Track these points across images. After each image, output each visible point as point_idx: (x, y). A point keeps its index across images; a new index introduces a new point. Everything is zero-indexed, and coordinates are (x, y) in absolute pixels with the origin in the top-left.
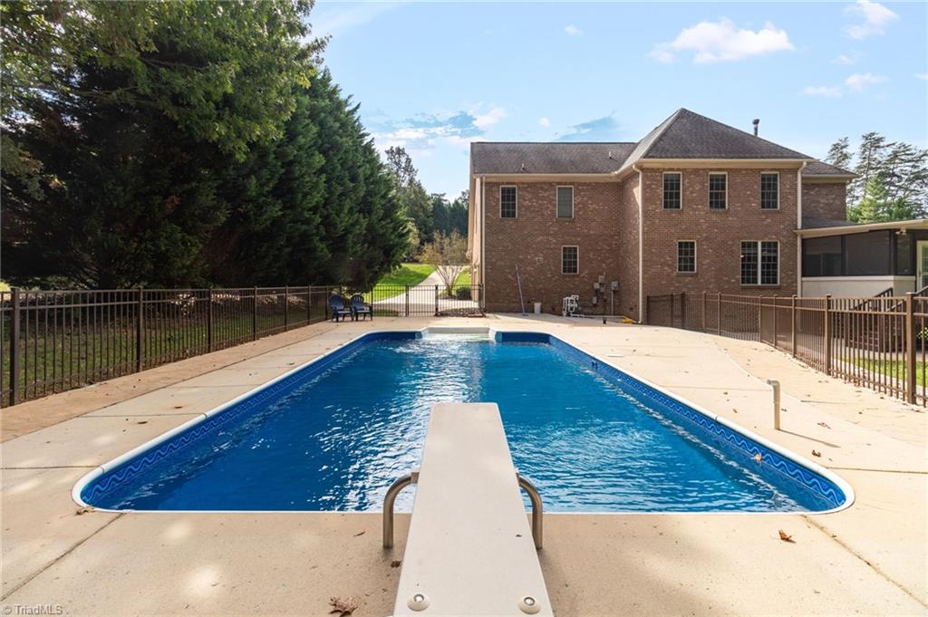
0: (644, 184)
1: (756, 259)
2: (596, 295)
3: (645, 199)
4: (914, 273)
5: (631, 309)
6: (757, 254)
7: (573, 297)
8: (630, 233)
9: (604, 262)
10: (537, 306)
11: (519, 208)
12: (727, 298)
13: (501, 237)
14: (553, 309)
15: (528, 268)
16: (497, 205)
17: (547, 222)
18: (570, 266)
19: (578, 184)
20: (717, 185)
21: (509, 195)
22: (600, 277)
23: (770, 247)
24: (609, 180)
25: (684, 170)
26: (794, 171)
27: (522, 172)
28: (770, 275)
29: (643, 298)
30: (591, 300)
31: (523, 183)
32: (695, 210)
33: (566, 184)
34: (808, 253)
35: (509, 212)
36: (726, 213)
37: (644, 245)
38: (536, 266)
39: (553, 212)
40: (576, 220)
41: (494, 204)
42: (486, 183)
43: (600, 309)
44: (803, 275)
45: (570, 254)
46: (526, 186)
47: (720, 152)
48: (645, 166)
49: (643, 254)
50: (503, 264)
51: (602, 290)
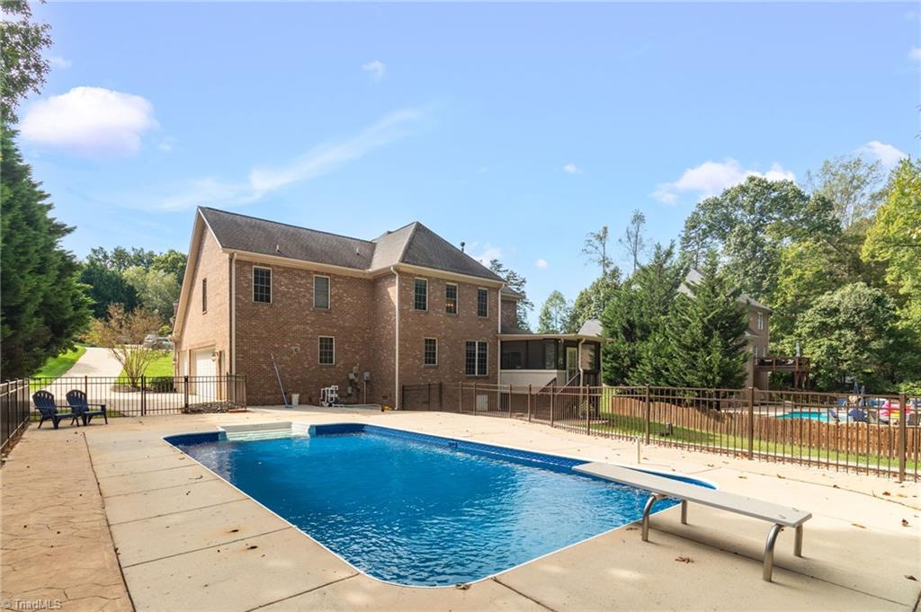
0: (400, 286)
1: (474, 355)
2: (351, 385)
3: (401, 300)
4: (565, 369)
5: (385, 397)
6: (475, 351)
7: (333, 388)
8: (384, 327)
9: (357, 354)
10: (295, 397)
11: (275, 293)
12: (466, 386)
13: (254, 323)
14: (310, 400)
15: (284, 358)
16: (250, 286)
17: (304, 311)
18: (326, 356)
19: (334, 276)
20: (451, 292)
21: (262, 278)
22: (355, 367)
23: (483, 346)
24: (362, 276)
25: (429, 278)
26: (497, 290)
27: (277, 255)
28: (482, 369)
29: (399, 387)
30: (346, 390)
31: (278, 267)
32: (437, 313)
33: (323, 274)
34: (504, 352)
35: (262, 294)
36: (457, 317)
37: (400, 340)
38: (293, 355)
39: (310, 300)
40: (333, 311)
41: (246, 285)
42: (237, 261)
43: (354, 399)
44: (502, 368)
45: (326, 344)
46: (282, 270)
47: (452, 266)
48: (402, 269)
49: (399, 348)
50: (256, 352)
51: (356, 380)
